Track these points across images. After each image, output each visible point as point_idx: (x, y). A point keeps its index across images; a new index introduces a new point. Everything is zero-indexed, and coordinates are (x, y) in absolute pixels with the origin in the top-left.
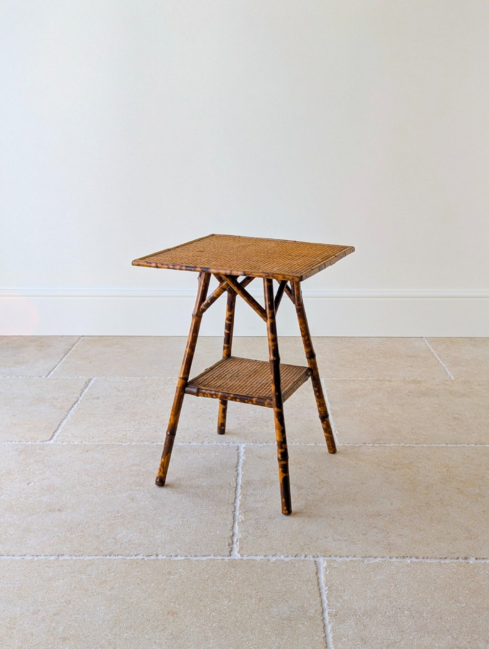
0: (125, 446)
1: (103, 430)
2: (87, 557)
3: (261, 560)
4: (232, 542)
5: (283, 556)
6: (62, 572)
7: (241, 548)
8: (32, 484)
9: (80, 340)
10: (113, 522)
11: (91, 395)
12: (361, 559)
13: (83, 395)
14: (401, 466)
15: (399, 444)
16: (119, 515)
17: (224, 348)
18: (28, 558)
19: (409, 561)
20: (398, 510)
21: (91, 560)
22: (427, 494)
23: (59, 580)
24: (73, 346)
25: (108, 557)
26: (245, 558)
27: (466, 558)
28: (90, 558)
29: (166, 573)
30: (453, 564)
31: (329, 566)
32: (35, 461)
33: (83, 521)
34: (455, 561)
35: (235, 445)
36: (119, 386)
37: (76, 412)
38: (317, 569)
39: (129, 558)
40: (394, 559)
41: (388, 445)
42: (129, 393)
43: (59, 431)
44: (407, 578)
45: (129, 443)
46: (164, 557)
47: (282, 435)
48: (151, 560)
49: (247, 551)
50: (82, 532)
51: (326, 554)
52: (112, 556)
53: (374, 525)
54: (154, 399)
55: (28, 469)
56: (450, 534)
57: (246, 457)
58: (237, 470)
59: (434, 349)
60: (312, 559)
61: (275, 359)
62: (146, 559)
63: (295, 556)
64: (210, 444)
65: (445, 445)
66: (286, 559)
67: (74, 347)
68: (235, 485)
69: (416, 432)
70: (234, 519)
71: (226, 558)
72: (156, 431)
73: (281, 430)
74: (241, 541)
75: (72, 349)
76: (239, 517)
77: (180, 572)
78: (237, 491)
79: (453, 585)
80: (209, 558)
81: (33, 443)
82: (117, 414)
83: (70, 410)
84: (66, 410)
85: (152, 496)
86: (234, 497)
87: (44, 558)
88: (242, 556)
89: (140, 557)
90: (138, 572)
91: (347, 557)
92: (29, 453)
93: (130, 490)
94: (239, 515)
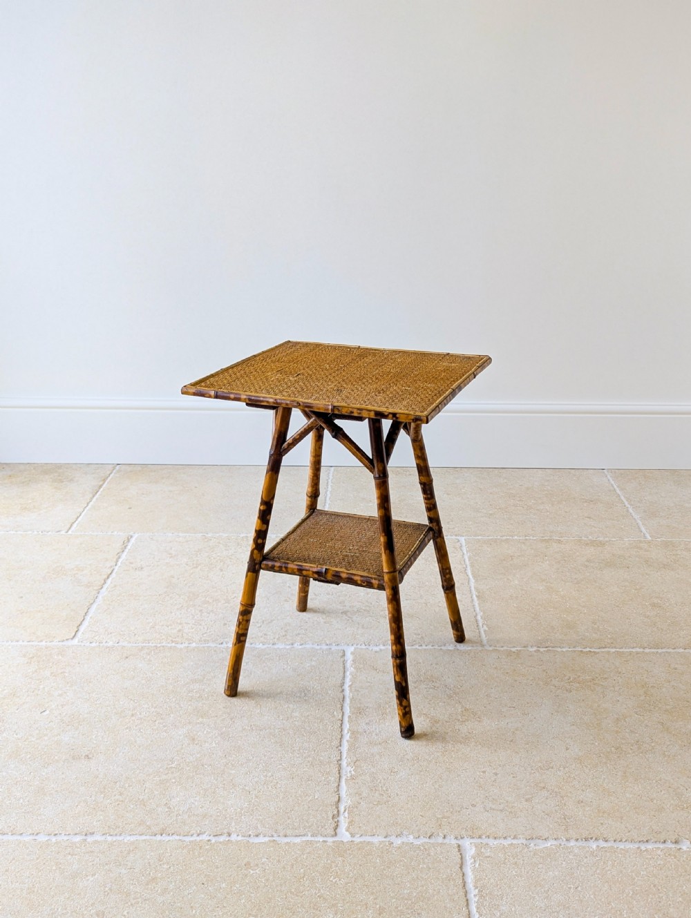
0: (181, 649)
1: (149, 623)
2: (128, 838)
3: (381, 843)
4: (338, 811)
5: (411, 837)
6: (91, 864)
7: (351, 823)
8: (47, 712)
9: (114, 471)
10: (164, 777)
11: (131, 563)
12: (524, 842)
13: (119, 564)
14: (578, 685)
15: (575, 647)
16: (173, 766)
18: (42, 838)
19: (594, 847)
20: (575, 759)
21: (132, 843)
22: (617, 732)
23: (87, 876)
24: (104, 480)
25: (159, 838)
26: (357, 839)
27: (676, 842)
28: (133, 839)
29: (243, 865)
30: (659, 852)
31: (479, 854)
32: (52, 673)
33: (122, 775)
34: (662, 846)
35: (340, 648)
36: (171, 549)
37: (109, 591)
38: (462, 858)
39: (188, 839)
40: (572, 843)
41: (559, 650)
42: (185, 560)
43: (86, 623)
44: (592, 875)
45: (186, 645)
46: (240, 838)
48: (220, 843)
49: (360, 827)
50: (121, 794)
51: (474, 833)
52: (164, 835)
53: (542, 785)
54: (222, 570)
55: (42, 687)
56: (652, 800)
57: (355, 668)
58: (343, 691)
59: (622, 490)
60: (454, 842)
62: (213, 841)
63: (429, 838)
64: (303, 646)
65: (642, 650)
66: (417, 842)
67: (106, 483)
68: (340, 716)
69: (598, 627)
70: (339, 773)
71: (330, 840)
72: (225, 624)
74: (350, 810)
75: (104, 486)
76: (347, 770)
77: (263, 864)
78: (344, 726)
79: (660, 888)
80: (304, 839)
81: (49, 644)
82: (168, 595)
83: (102, 588)
84: (95, 588)
86: (339, 737)
87: (66, 838)
88: (353, 835)
89: (205, 837)
90: (203, 862)
91: (505, 838)
92: (43, 661)
93: (190, 723)
94: (348, 766)
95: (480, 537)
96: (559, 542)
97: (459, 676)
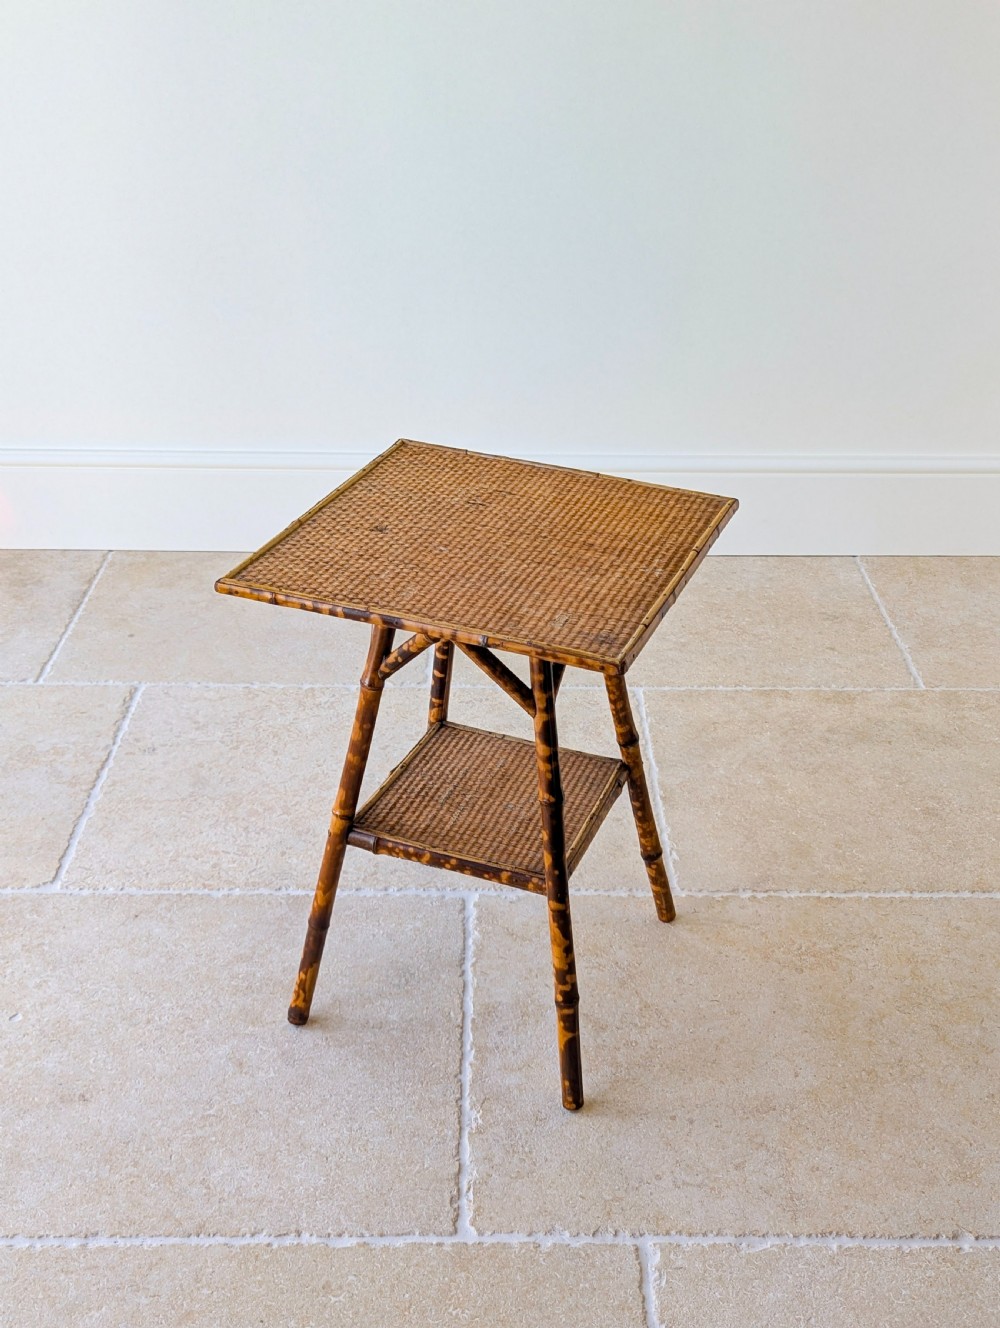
0: (218, 900)
1: (169, 852)
2: (149, 1241)
3: (523, 1245)
4: (459, 1190)
5: (567, 1234)
6: (95, 1288)
7: (478, 1211)
8: (20, 1017)
9: (105, 564)
10: (199, 1133)
11: (137, 740)
12: (732, 1239)
13: (119, 740)
14: (812, 959)
15: (808, 891)
16: (212, 1112)
17: (432, 705)
18: (22, 1244)
19: (835, 1247)
20: (808, 1092)
21: (155, 1251)
22: (870, 1044)
23: (90, 1309)
24: (90, 582)
25: (194, 1240)
26: (488, 1240)
27: (955, 1237)
28: (156, 1243)
29: (320, 1286)
30: (929, 1256)
31: (666, 1263)
32: (24, 946)
33: (136, 1130)
34: (934, 1245)
35: (457, 895)
36: (197, 713)
37: (106, 793)
38: (641, 1270)
39: (239, 1242)
40: (803, 1242)
41: (785, 895)
42: (221, 735)
43: (72, 853)
44: (831, 1298)
45: (225, 892)
46: (314, 1240)
47: (567, 957)
48: (286, 1249)
49: (491, 1218)
50: (136, 1164)
51: (660, 1225)
52: (202, 1236)
53: (759, 1140)
54: (276, 753)
55: (9, 971)
56: (920, 1164)
58: (463, 973)
59: (882, 595)
60: (630, 1242)
61: (552, 800)
62: (275, 1246)
63: (594, 1235)
64: (402, 892)
65: (908, 895)
66: (576, 1244)
67: (93, 587)
68: (459, 1020)
69: (844, 852)
70: (460, 1122)
71: (448, 1241)
72: (283, 854)
73: (563, 947)
74: (477, 1187)
75: (90, 592)
76: (473, 1116)
77: (349, 1285)
78: (465, 1038)
79: (929, 1318)
80: (410, 1240)
81: (16, 891)
82: (195, 800)
83: (94, 786)
84: (84, 787)
85: (283, 1054)
86: (458, 1057)
87: (56, 1243)
88: (481, 1233)
89: (262, 1239)
90: (260, 1284)
91: (705, 1235)
92: (10, 922)
93: (234, 1035)
94: (471, 1109)
95: (666, 688)
96: (787, 695)
97: (636, 946)
